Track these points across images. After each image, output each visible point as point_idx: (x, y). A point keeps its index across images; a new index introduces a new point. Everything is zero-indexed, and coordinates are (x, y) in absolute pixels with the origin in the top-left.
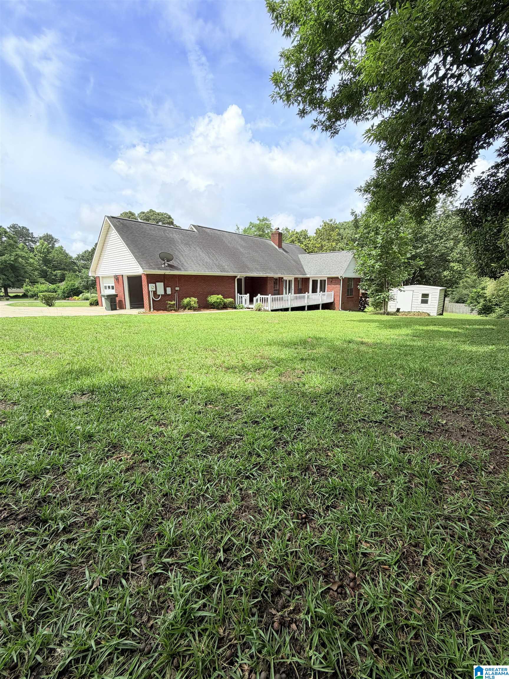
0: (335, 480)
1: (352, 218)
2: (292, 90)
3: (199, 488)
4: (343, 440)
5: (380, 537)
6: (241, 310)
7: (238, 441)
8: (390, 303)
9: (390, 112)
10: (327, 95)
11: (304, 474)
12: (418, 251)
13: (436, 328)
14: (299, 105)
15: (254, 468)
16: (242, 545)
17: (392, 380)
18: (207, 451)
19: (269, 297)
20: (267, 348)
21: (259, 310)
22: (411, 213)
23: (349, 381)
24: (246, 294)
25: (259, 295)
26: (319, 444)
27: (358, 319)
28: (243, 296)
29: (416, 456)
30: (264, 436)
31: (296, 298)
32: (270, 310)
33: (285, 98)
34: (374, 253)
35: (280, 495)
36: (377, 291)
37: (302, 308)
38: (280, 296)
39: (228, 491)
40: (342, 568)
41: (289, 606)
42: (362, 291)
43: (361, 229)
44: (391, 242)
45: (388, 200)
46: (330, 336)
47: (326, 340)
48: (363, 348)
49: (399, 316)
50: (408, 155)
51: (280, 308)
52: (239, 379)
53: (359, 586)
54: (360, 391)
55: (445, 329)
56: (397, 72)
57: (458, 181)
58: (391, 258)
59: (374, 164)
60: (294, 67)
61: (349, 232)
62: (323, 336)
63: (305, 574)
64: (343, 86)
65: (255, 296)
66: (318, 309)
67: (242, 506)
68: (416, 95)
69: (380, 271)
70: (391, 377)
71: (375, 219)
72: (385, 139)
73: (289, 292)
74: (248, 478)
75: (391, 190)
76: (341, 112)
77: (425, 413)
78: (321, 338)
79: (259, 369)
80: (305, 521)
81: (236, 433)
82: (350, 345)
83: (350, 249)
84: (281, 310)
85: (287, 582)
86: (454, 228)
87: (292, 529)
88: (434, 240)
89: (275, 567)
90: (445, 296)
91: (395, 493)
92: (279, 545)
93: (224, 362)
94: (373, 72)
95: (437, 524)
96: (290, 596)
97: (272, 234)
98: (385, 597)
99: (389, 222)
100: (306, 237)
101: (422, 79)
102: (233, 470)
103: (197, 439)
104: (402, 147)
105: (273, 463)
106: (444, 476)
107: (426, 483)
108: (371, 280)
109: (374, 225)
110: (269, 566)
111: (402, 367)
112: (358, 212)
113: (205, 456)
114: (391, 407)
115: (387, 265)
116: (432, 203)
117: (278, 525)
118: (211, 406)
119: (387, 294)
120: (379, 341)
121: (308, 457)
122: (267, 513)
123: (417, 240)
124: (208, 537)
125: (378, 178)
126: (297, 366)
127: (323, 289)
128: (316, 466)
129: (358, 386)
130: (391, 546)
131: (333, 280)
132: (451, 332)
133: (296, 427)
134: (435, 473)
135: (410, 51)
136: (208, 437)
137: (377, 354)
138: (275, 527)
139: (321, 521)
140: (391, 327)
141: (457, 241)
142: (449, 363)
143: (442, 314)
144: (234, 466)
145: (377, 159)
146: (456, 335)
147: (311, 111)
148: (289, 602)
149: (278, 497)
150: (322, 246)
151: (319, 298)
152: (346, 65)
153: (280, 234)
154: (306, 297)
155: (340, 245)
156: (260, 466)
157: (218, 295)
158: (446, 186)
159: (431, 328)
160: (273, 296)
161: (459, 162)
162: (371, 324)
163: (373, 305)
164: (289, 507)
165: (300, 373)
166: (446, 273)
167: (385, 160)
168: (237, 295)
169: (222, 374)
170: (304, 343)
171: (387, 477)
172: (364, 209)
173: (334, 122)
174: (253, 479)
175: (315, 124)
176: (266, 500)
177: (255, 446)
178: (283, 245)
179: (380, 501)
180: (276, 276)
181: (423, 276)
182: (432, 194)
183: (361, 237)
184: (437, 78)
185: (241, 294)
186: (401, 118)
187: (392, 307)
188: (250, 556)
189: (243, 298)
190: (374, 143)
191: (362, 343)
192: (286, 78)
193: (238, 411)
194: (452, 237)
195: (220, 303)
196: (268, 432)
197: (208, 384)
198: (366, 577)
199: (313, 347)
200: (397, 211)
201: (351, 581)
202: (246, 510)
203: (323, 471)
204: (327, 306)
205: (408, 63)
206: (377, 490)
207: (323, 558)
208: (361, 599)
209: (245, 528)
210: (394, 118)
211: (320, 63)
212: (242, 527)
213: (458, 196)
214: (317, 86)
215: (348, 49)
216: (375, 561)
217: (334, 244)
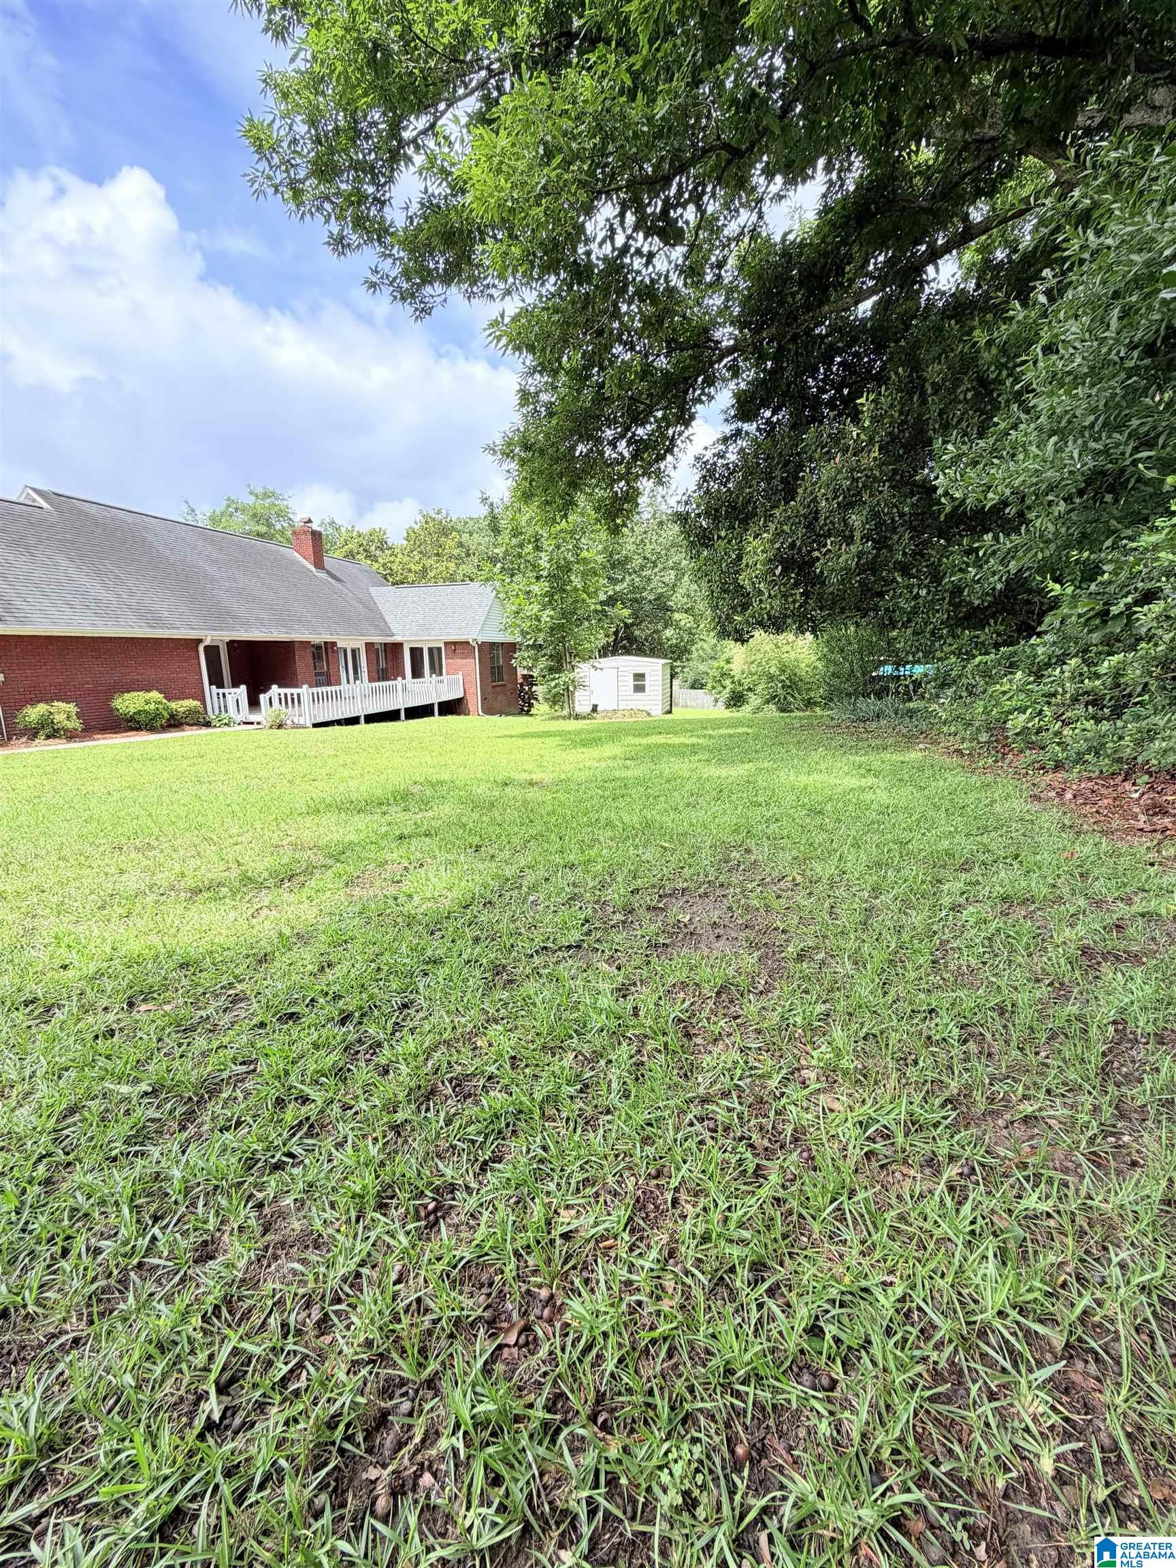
0: (496, 1099)
1: (484, 511)
2: (306, 178)
3: (123, 1250)
4: (506, 1004)
5: (593, 1185)
6: (226, 729)
7: (243, 1081)
8: (579, 695)
9: (535, 293)
10: (396, 216)
11: (424, 1107)
12: (618, 588)
13: (661, 739)
14: (327, 221)
15: (294, 1135)
16: (273, 1349)
17: (593, 853)
18: (141, 1137)
19: (305, 691)
20: (309, 821)
21: (280, 726)
22: (597, 510)
23: (509, 871)
24: (235, 685)
25: (274, 687)
26: (454, 1028)
27: (519, 731)
28: (226, 691)
29: (645, 997)
30: (316, 1046)
31: (374, 692)
32: (309, 724)
33: (289, 194)
34: (536, 589)
35: (369, 1179)
36: (551, 670)
37: (392, 716)
38: (333, 688)
39: (222, 1222)
40: (524, 1287)
41: (411, 1438)
42: (521, 672)
43: (505, 537)
44: (567, 569)
45: (551, 480)
46: (463, 775)
47: (453, 786)
48: (533, 794)
49: (599, 721)
50: (579, 391)
51: (336, 718)
52: (233, 915)
53: (560, 1310)
54: (533, 888)
55: (677, 740)
56: (538, 212)
57: (669, 458)
58: (570, 600)
59: (516, 400)
60: (303, 121)
61: (481, 541)
62: (445, 776)
63: (444, 1343)
64: (430, 207)
65: (265, 691)
66: (432, 714)
67: (267, 1247)
68: (581, 272)
69: (552, 629)
70: (591, 847)
71: (531, 518)
72: (531, 349)
73: (356, 678)
74: (278, 1167)
75: (557, 460)
76: (432, 266)
77: (655, 908)
78: (442, 783)
79: (287, 877)
80: (432, 1219)
81: (234, 1060)
82: (508, 789)
83: (487, 580)
84: (339, 722)
85: (403, 1382)
86: (672, 546)
87: (405, 1251)
88: (642, 567)
89: (368, 1363)
90: (672, 677)
91: (614, 1085)
92: (376, 1302)
93: (183, 875)
94: (491, 196)
95: (690, 1116)
96: (410, 1414)
97: (294, 533)
98: (612, 1305)
99: (558, 528)
100: (383, 546)
101: (587, 241)
102: (233, 1160)
103: (107, 1111)
104: (567, 373)
105: (346, 1107)
106: (694, 1021)
107: (666, 1044)
108: (537, 647)
109: (530, 531)
110: (354, 1366)
111: (609, 824)
112: (495, 499)
113: (136, 1154)
114: (595, 911)
115: (564, 615)
116: (631, 497)
117: (369, 1254)
118: (150, 1006)
119: (571, 676)
120: (563, 776)
121: (430, 1064)
122: (338, 1237)
123: (613, 567)
124: (165, 1376)
125: (527, 430)
126: (389, 857)
127: (436, 669)
128: (450, 1081)
129: (530, 878)
130: (616, 1194)
131: (458, 647)
132: (686, 745)
133: (397, 1001)
134: (680, 1021)
135: (559, 177)
136: (146, 1094)
137: (562, 804)
138: (362, 1264)
139: (472, 1202)
140: (585, 743)
141: (680, 574)
142: (688, 805)
143: (670, 712)
144: (234, 1150)
145: (520, 391)
146: (694, 749)
147: (359, 246)
148: (410, 1427)
149: (364, 1188)
150: (425, 571)
151: (430, 690)
152: (432, 160)
153: (316, 536)
154: (399, 687)
155: (467, 568)
156: (312, 1126)
157: (149, 691)
158: (650, 464)
159: (654, 739)
160: (315, 690)
161: (667, 421)
162: (547, 740)
163: (547, 700)
164: (395, 1201)
165: (399, 870)
166: (669, 633)
167: (537, 394)
168: (211, 691)
169: (180, 909)
170: (403, 798)
171: (597, 1055)
172: (507, 494)
173: (419, 286)
174: (293, 1166)
175: (374, 279)
176: (333, 1205)
177: (293, 1080)
178: (327, 562)
179: (589, 1111)
180: (316, 639)
181: (631, 639)
182: (628, 477)
183: (506, 553)
184: (614, 249)
185: (220, 685)
186: (556, 311)
187: (582, 703)
188: (300, 1366)
189: (229, 697)
190: (509, 351)
191: (532, 784)
192: (285, 144)
193: (236, 1000)
194: (670, 563)
195: (157, 715)
196: (324, 1032)
197: (134, 947)
198: (572, 1283)
199: (425, 804)
200: (570, 504)
201: (544, 1307)
202: (279, 1252)
203: (468, 1086)
204: (451, 708)
205: (556, 200)
206: (581, 1091)
207: (482, 1285)
208: (567, 1335)
209: (280, 1303)
210: (543, 309)
211: (368, 137)
212: (270, 1303)
213: (673, 487)
214: (371, 190)
215: (433, 126)
216: (588, 1241)
217: (452, 565)
